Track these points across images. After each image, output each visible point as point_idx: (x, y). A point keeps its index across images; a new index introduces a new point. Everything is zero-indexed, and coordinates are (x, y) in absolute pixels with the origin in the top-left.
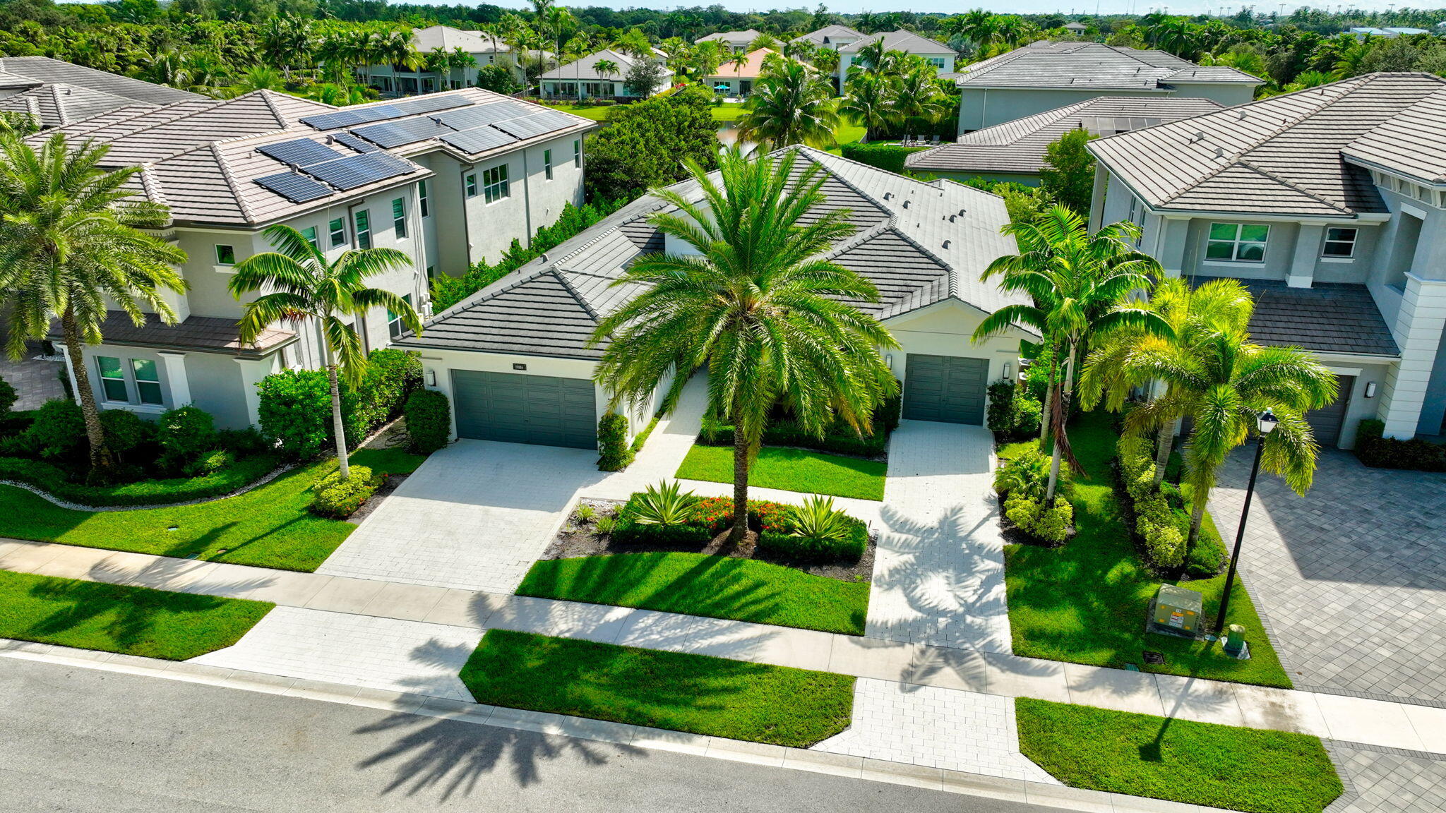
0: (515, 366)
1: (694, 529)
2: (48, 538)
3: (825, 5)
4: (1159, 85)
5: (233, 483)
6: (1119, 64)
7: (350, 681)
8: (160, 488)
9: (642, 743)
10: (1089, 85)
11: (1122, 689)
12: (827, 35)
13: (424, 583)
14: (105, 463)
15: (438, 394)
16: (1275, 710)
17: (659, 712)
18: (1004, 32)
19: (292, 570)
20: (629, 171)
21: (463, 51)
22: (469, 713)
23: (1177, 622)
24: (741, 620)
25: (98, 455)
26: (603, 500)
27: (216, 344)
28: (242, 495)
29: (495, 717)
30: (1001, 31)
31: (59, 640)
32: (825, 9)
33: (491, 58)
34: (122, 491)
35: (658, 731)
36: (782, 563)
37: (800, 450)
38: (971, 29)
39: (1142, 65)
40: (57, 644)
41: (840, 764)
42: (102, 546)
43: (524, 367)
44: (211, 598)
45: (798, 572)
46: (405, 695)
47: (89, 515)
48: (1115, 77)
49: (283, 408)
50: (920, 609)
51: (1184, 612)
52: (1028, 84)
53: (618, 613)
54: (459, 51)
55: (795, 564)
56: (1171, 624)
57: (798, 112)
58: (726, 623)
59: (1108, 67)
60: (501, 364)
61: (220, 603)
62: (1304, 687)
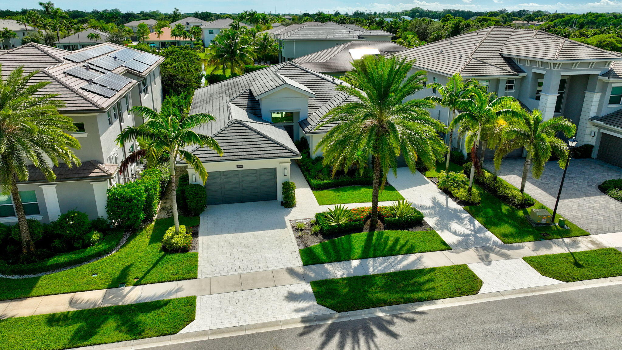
0: (238, 166)
1: (358, 223)
2: (23, 296)
3: (177, 8)
4: (359, 37)
5: (112, 246)
6: (342, 30)
7: (271, 319)
8: (73, 257)
9: (420, 309)
10: (334, 38)
11: (549, 247)
12: (188, 22)
13: (257, 270)
14: (32, 249)
15: (198, 185)
16: (593, 242)
17: (415, 295)
18: (263, 19)
19: (186, 279)
20: (183, 79)
21: (8, 30)
22: (338, 318)
23: (544, 221)
24: (404, 254)
25: (28, 246)
26: (300, 220)
27: (82, 175)
28: (117, 251)
29: (351, 316)
30: (262, 19)
31: (95, 342)
32: (178, 10)
33: (24, 33)
34: (52, 261)
35: (420, 303)
36: (398, 229)
37: (356, 186)
38: (249, 18)
39: (350, 30)
40: (95, 344)
41: (494, 296)
42: (62, 292)
43: (242, 166)
44: (159, 302)
45: (406, 232)
46: (302, 318)
47: (38, 278)
48: (342, 34)
49: (128, 203)
50: (460, 235)
51: (547, 216)
52: (310, 38)
53: (355, 263)
54: (6, 30)
55: (402, 229)
56: (542, 222)
57: (238, 51)
58: (400, 257)
59: (338, 31)
60: (231, 166)
61: (167, 303)
62: (593, 234)
